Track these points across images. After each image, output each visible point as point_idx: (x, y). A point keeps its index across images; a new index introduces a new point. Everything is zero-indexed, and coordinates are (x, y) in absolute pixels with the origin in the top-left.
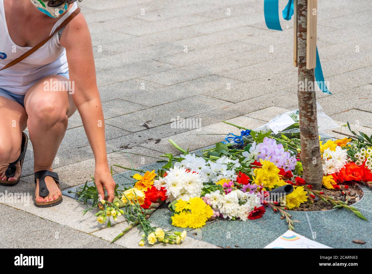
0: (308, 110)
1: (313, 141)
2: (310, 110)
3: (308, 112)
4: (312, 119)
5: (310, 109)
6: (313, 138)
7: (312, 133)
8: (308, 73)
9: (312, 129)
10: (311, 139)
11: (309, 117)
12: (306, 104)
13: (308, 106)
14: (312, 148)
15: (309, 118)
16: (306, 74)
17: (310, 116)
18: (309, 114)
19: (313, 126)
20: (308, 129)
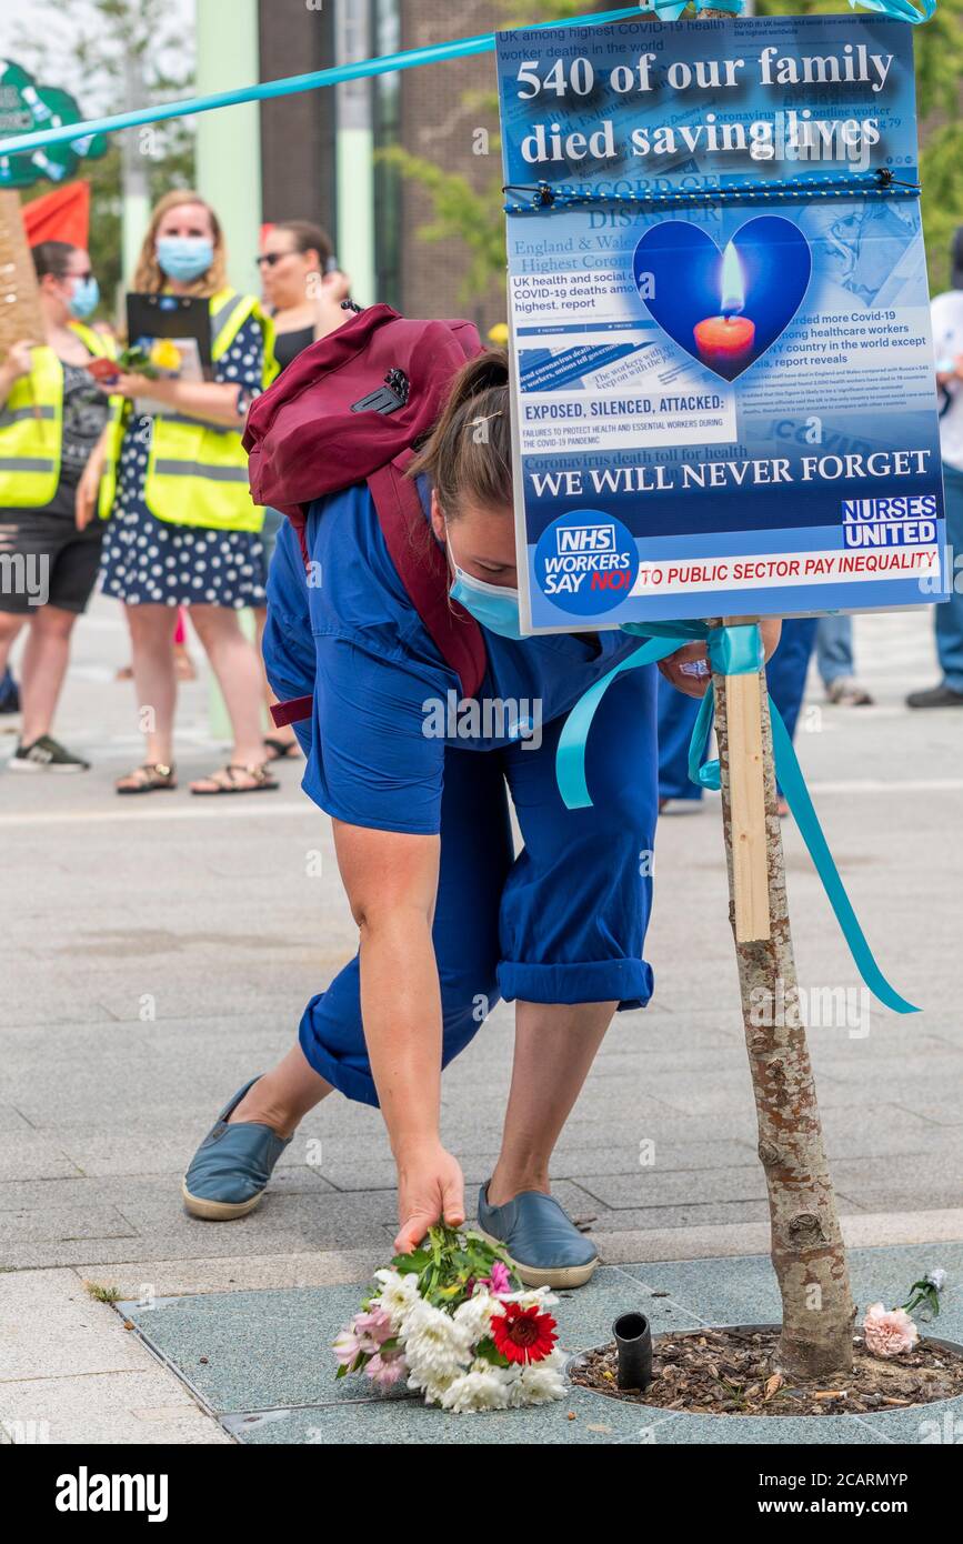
0: (769, 1086)
1: (797, 1195)
2: (772, 1085)
3: (769, 1093)
4: (784, 1116)
5: (773, 1083)
6: (793, 1184)
7: (788, 1165)
8: (754, 959)
9: (787, 1153)
10: (787, 1188)
11: (775, 1109)
12: (763, 1066)
13: (767, 1072)
14: (791, 1217)
15: (772, 1113)
16: (750, 960)
17: (775, 1105)
18: (773, 1100)
19: (792, 1141)
20: (772, 1151)
